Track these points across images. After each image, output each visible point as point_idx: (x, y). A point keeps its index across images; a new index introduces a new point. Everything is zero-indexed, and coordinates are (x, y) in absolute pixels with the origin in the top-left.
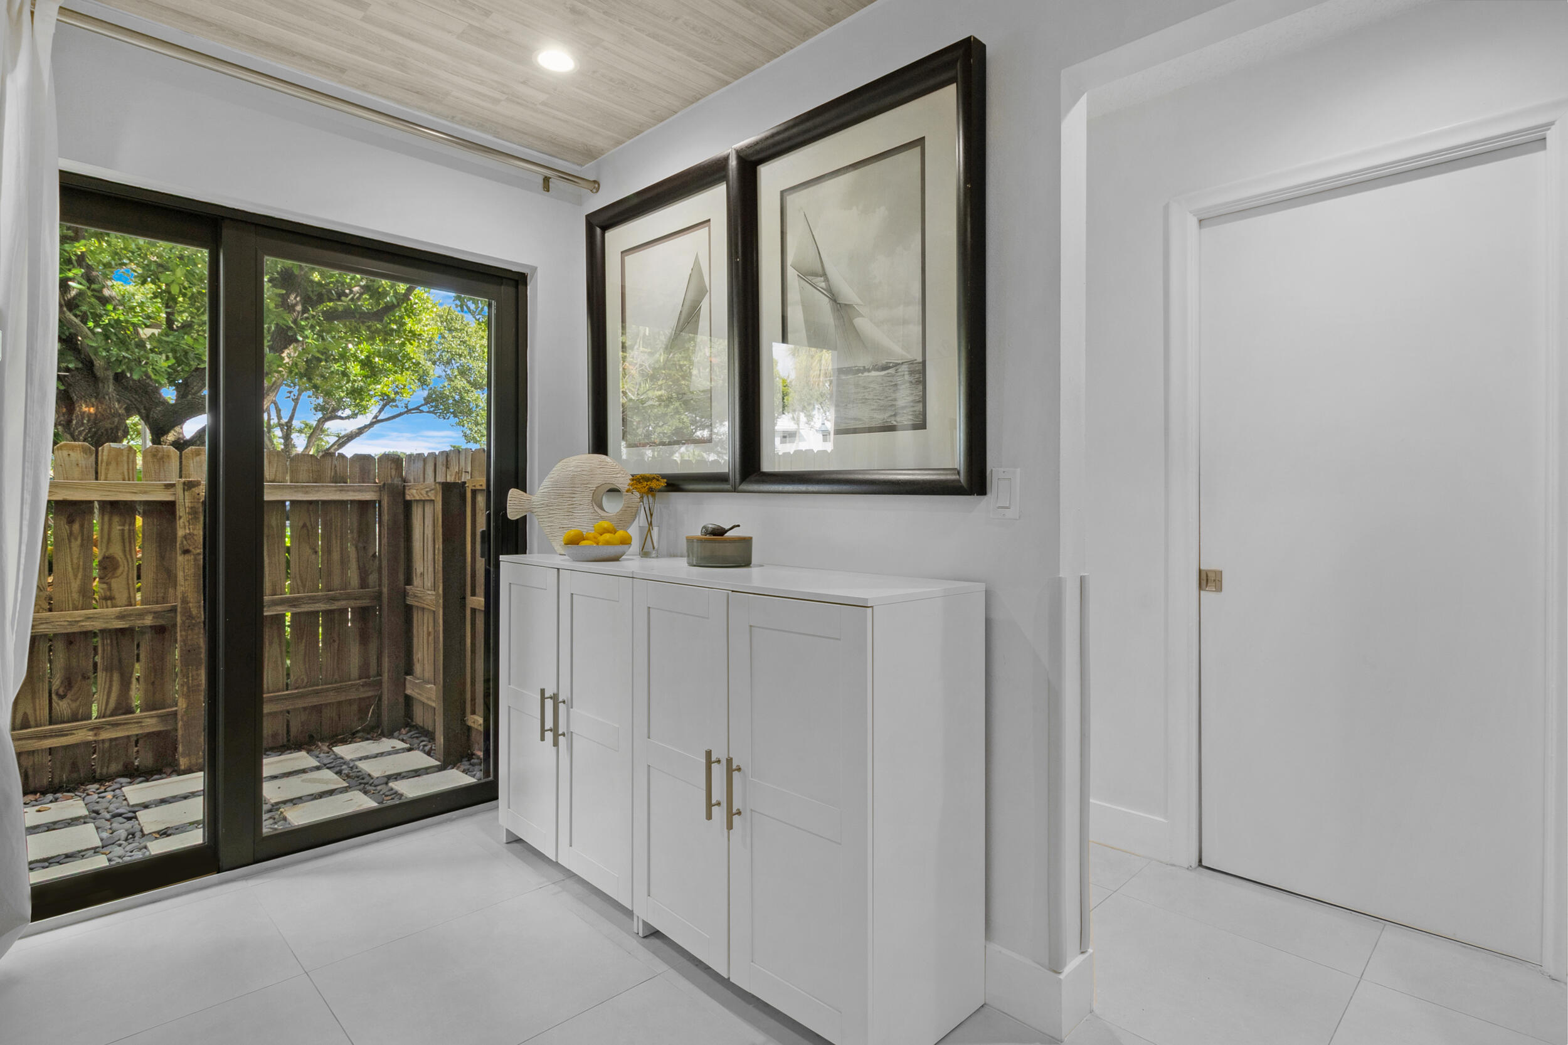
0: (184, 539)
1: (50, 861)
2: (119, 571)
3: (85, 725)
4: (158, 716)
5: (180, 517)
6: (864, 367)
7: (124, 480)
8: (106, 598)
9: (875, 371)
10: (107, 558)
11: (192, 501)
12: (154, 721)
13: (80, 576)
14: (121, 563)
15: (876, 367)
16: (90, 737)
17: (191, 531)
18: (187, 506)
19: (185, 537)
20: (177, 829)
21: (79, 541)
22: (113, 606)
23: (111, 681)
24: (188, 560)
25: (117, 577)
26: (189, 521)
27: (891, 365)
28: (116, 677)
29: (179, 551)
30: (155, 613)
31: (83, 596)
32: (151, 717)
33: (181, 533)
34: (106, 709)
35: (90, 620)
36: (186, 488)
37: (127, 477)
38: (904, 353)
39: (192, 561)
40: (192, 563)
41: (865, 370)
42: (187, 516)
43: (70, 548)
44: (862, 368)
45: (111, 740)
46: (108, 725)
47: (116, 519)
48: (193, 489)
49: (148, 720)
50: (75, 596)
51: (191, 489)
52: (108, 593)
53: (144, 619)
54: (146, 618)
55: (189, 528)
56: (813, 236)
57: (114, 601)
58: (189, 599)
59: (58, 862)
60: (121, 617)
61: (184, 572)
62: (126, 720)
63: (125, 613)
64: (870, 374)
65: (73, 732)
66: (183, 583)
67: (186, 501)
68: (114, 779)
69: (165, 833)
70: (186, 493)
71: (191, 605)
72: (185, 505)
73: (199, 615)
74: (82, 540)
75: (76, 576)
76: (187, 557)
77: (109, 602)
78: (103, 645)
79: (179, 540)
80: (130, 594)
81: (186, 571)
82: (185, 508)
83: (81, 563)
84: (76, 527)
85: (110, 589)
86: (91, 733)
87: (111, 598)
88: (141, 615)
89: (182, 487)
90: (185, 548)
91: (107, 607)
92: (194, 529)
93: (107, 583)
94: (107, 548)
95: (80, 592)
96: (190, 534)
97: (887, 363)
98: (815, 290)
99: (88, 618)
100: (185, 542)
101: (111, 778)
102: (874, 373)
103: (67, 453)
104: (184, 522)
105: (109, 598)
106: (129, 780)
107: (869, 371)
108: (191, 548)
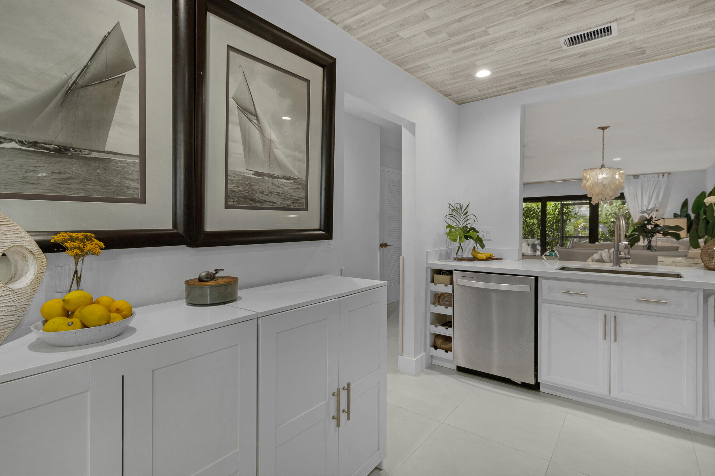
6: (278, 176)
9: (284, 179)
15: (285, 177)
27: (292, 178)
38: (298, 175)
41: (278, 177)
44: (277, 176)
56: (249, 88)
64: (281, 180)
97: (290, 177)
98: (251, 123)
102: (283, 180)
107: (281, 179)
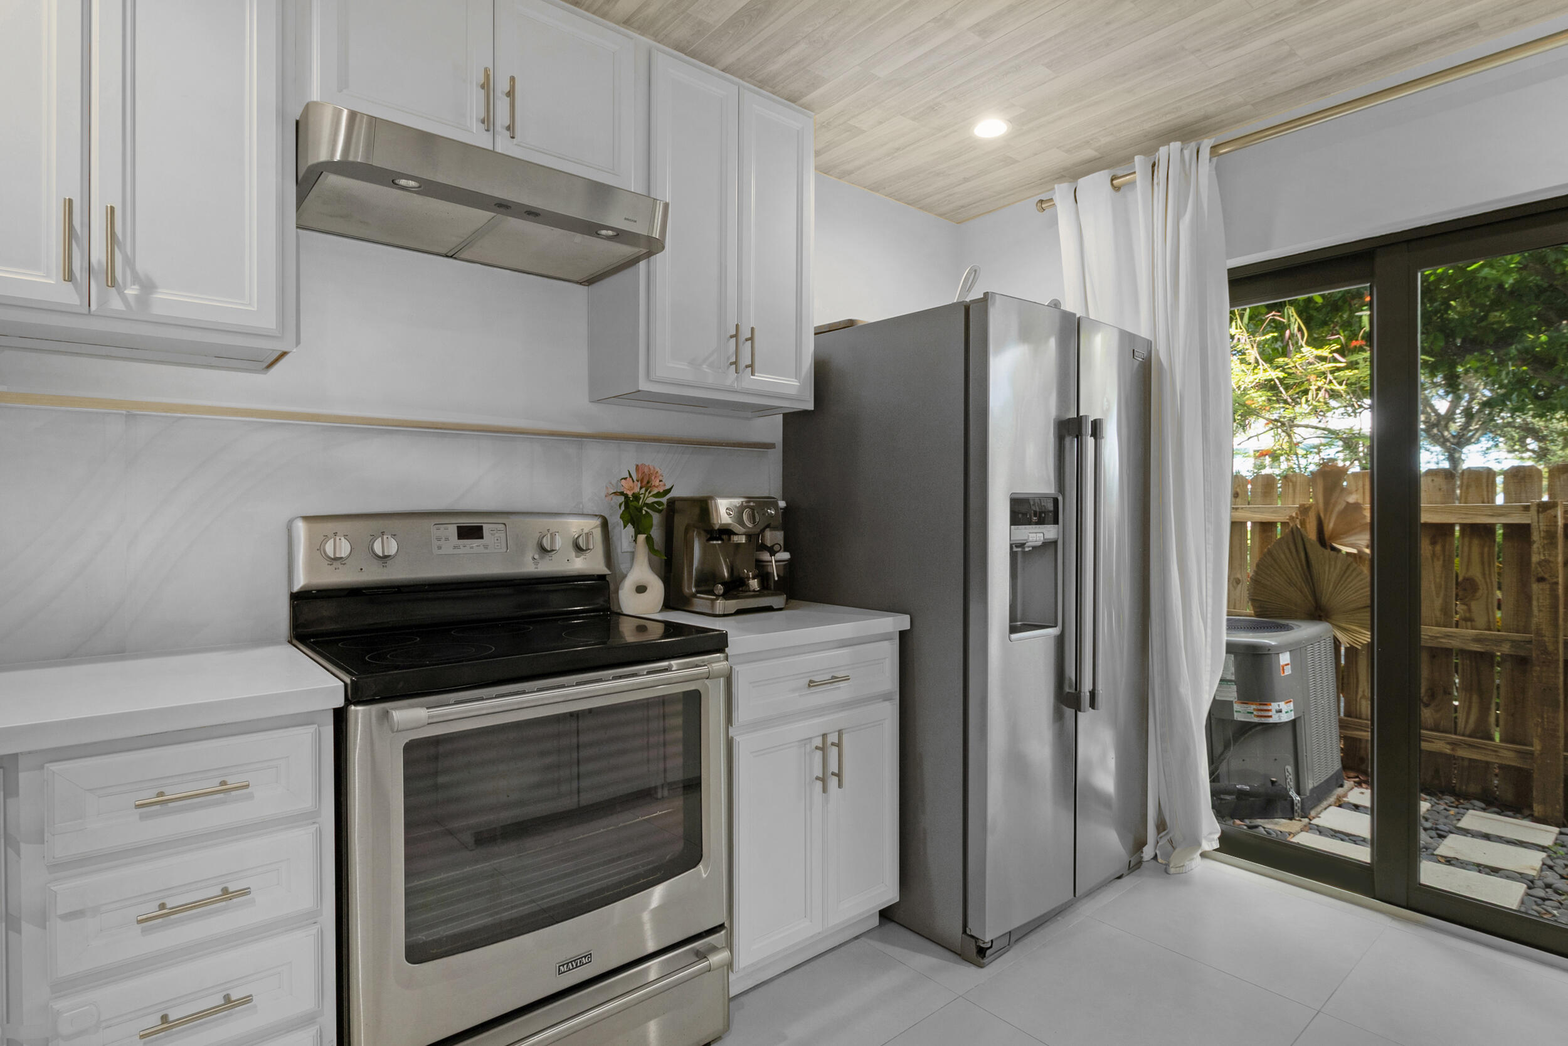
0: (1538, 566)
1: (1351, 838)
2: (1478, 594)
3: (1446, 737)
4: (1516, 751)
5: (1534, 542)
7: (1483, 503)
8: (1466, 619)
10: (1468, 579)
11: (1548, 524)
12: (1511, 754)
13: (1442, 594)
14: (1481, 587)
16: (1447, 750)
17: (1547, 557)
18: (1541, 528)
19: (1539, 563)
20: (1462, 863)
21: (1441, 562)
22: (1473, 628)
23: (1470, 702)
24: (1542, 589)
25: (1477, 599)
26: (1543, 547)
28: (1475, 698)
29: (1533, 579)
30: (1513, 641)
31: (1444, 615)
32: (1508, 749)
33: (1535, 558)
34: (1465, 728)
35: (1448, 638)
36: (1541, 509)
37: (1486, 500)
39: (1548, 590)
40: (1548, 592)
42: (1542, 540)
43: (1434, 568)
45: (1470, 760)
46: (1465, 744)
47: (1476, 542)
48: (1549, 511)
49: (1505, 752)
50: (1438, 613)
51: (1546, 511)
52: (1468, 615)
53: (1500, 646)
54: (1504, 645)
55: (1544, 554)
57: (1473, 623)
58: (1543, 632)
59: (1355, 841)
60: (1478, 640)
61: (1538, 602)
62: (1485, 745)
63: (1482, 637)
65: (1433, 740)
66: (1537, 614)
67: (1541, 524)
68: (1469, 800)
69: (1449, 861)
70: (1541, 516)
71: (1546, 639)
72: (1539, 528)
73: (1556, 652)
74: (1444, 561)
75: (1438, 595)
76: (1542, 585)
77: (1469, 624)
78: (1463, 664)
79: (1533, 566)
80: (1489, 619)
81: (1541, 601)
82: (1540, 532)
83: (1443, 583)
84: (1438, 548)
85: (1469, 610)
86: (1448, 747)
87: (1471, 620)
88: (1499, 641)
89: (1536, 508)
90: (1540, 575)
91: (1467, 629)
92: (1550, 555)
93: (1467, 605)
94: (1467, 570)
95: (1441, 610)
96: (1545, 561)
99: (1447, 636)
100: (1540, 569)
101: (1468, 797)
103: (1431, 479)
104: (1538, 548)
105: (1468, 620)
106: (1483, 805)
108: (1546, 576)
